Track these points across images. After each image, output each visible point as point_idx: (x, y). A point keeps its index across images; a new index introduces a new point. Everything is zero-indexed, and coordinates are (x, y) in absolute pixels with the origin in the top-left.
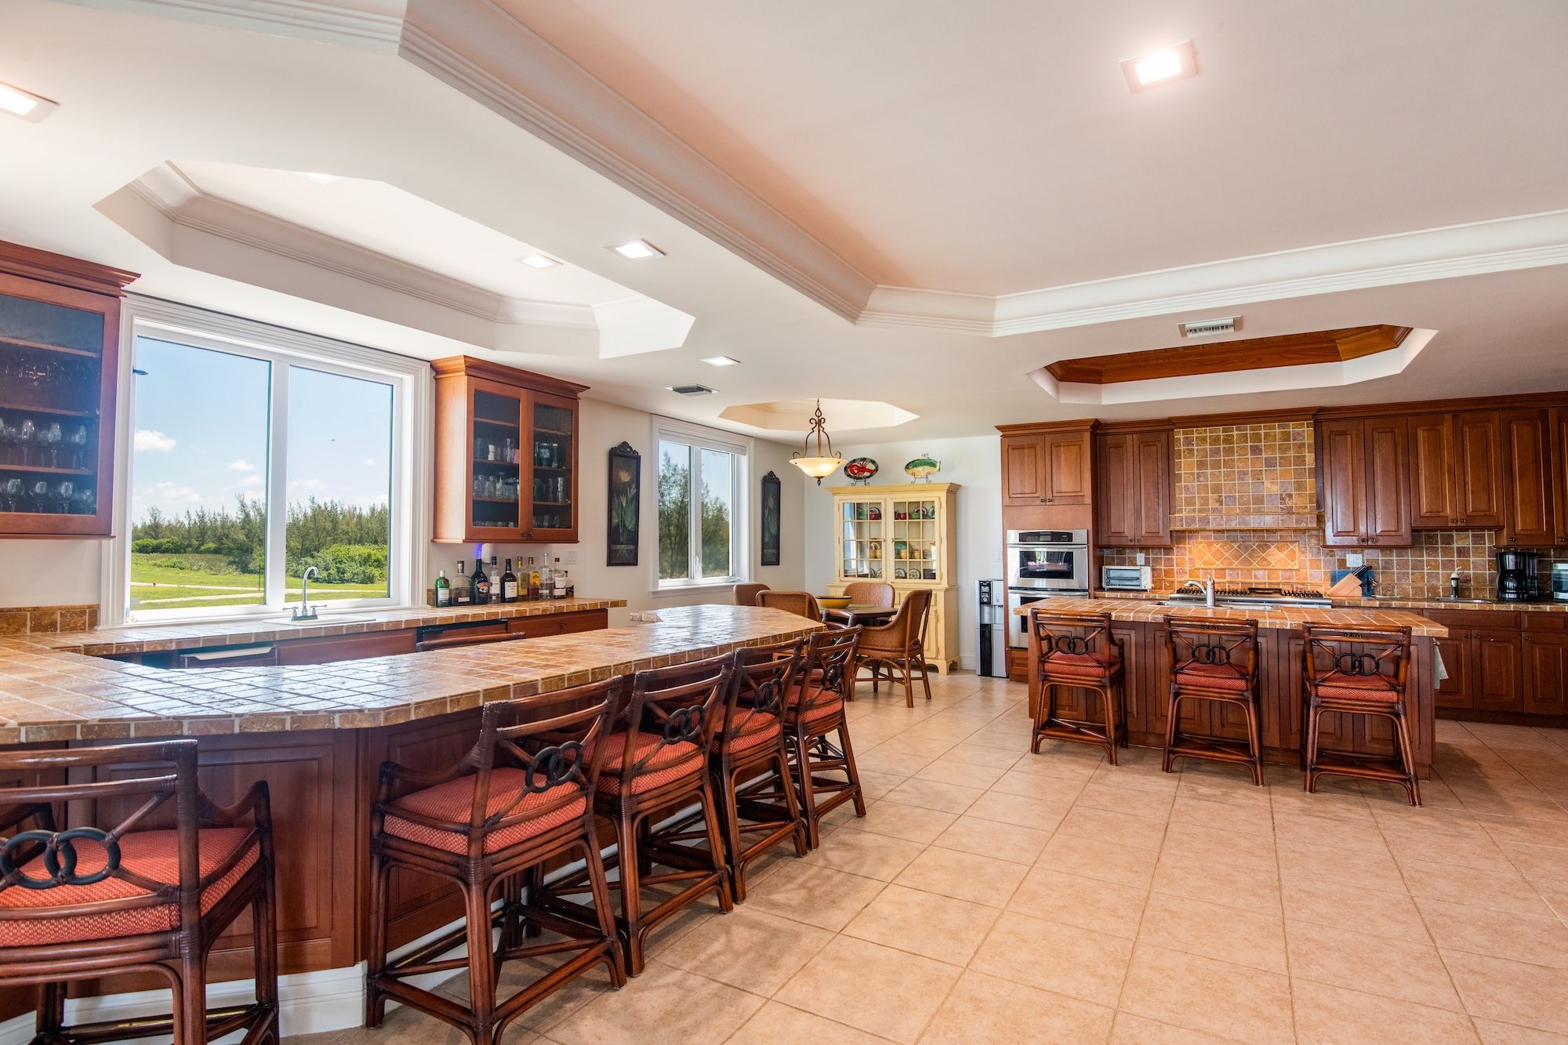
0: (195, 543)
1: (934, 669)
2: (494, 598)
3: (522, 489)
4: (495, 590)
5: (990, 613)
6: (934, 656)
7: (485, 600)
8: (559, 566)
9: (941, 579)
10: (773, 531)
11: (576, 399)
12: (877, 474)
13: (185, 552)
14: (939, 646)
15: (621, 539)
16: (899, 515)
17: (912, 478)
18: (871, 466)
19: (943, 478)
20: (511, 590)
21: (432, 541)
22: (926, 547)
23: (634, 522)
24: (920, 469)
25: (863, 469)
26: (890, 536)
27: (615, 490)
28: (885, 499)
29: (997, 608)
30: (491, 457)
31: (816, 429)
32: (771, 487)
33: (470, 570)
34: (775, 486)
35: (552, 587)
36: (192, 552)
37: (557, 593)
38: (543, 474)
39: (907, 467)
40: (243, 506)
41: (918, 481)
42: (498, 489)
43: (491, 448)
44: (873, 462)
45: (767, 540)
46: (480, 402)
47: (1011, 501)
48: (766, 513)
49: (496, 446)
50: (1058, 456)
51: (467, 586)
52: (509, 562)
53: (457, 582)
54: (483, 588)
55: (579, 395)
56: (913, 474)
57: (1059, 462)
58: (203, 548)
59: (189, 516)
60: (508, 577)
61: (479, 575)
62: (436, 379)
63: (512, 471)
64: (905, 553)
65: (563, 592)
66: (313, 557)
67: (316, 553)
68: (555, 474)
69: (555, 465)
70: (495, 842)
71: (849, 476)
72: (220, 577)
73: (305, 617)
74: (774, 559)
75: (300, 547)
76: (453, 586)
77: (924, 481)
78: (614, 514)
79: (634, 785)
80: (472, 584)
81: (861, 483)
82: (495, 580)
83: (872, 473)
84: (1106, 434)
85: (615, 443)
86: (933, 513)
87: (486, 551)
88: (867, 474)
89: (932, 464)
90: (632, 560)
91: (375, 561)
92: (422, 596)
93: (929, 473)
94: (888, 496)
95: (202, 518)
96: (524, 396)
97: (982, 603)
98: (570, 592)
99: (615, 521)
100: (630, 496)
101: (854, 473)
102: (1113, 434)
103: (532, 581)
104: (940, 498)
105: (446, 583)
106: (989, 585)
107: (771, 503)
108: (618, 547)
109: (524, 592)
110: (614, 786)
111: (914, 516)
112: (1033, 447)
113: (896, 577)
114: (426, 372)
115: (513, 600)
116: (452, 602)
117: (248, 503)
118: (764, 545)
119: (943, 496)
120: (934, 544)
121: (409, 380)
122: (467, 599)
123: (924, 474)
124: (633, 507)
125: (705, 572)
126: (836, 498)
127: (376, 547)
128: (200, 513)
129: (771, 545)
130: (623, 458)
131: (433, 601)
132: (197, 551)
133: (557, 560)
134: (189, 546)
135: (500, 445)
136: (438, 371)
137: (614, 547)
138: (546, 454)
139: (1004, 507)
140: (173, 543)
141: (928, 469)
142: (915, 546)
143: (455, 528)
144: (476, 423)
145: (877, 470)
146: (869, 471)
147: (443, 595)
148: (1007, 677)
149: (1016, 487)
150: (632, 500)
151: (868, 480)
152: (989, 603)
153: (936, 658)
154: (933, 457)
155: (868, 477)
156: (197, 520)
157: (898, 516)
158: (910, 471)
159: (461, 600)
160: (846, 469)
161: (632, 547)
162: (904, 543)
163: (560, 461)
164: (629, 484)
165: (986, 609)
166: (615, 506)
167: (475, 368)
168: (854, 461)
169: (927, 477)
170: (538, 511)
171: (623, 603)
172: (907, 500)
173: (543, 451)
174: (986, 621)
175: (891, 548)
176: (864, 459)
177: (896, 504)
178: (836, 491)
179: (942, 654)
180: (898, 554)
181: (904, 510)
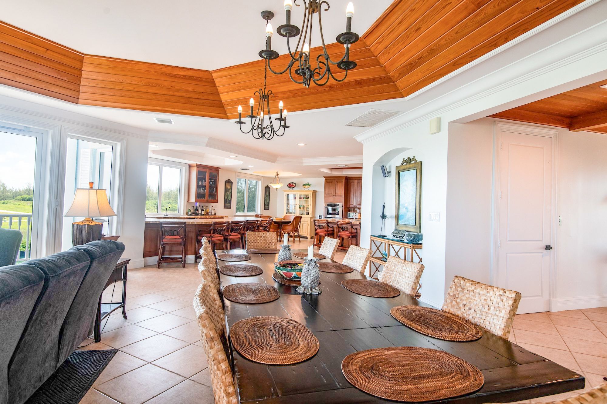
1: (307, 238)
2: (199, 214)
3: (207, 191)
4: (200, 212)
6: (307, 234)
7: (198, 214)
8: (213, 208)
9: (310, 215)
10: (268, 201)
11: (218, 171)
12: (295, 187)
14: (308, 232)
15: (227, 202)
17: (304, 188)
18: (294, 185)
19: (312, 189)
20: (203, 213)
21: (188, 202)
23: (230, 198)
24: (306, 186)
25: (292, 185)
26: (298, 203)
27: (226, 190)
28: (298, 193)
30: (200, 184)
31: (276, 177)
32: (267, 189)
33: (195, 208)
34: (269, 189)
35: (211, 213)
37: (212, 214)
38: (211, 188)
39: (303, 185)
42: (201, 191)
43: (200, 182)
44: (295, 184)
45: (266, 203)
46: (199, 173)
47: (327, 195)
48: (266, 196)
49: (201, 181)
50: (337, 184)
51: (194, 211)
52: (202, 207)
53: (192, 211)
54: (197, 212)
55: (219, 170)
57: (337, 187)
60: (202, 210)
61: (197, 209)
62: (189, 168)
63: (204, 187)
64: (302, 208)
65: (214, 214)
68: (213, 188)
69: (213, 185)
70: (213, 239)
71: (288, 187)
73: (166, 216)
74: (267, 209)
76: (191, 211)
77: (307, 189)
78: (226, 196)
79: (230, 237)
80: (195, 211)
81: (291, 189)
82: (200, 210)
83: (295, 186)
84: (350, 180)
85: (227, 180)
86: (309, 197)
87: (198, 204)
88: (293, 187)
90: (230, 207)
92: (185, 213)
96: (207, 171)
98: (215, 214)
99: (226, 198)
101: (290, 186)
102: (352, 180)
103: (207, 211)
105: (190, 210)
106: (321, 217)
107: (267, 194)
108: (226, 204)
109: (205, 213)
110: (227, 237)
111: (304, 198)
112: (332, 182)
114: (187, 166)
115: (203, 215)
116: (191, 215)
118: (265, 205)
119: (312, 193)
120: (309, 205)
121: (184, 168)
122: (194, 214)
124: (230, 195)
125: (248, 211)
126: (285, 193)
129: (267, 205)
130: (229, 182)
131: (187, 214)
133: (213, 207)
135: (202, 181)
136: (190, 166)
137: (225, 204)
138: (211, 183)
139: (325, 197)
141: (308, 186)
142: (305, 206)
143: (193, 199)
144: (198, 177)
145: (296, 186)
146: (294, 186)
147: (189, 213)
149: (327, 192)
150: (230, 193)
151: (293, 188)
154: (310, 183)
157: (300, 198)
158: (304, 187)
159: (193, 214)
160: (288, 185)
161: (230, 204)
162: (302, 205)
163: (214, 184)
164: (230, 189)
166: (226, 194)
167: (198, 166)
168: (290, 183)
170: (210, 196)
171: (227, 217)
172: (306, 194)
173: (211, 182)
175: (298, 207)
176: (293, 183)
177: (300, 195)
178: (285, 191)
179: (309, 234)
180: (300, 208)
181: (302, 197)
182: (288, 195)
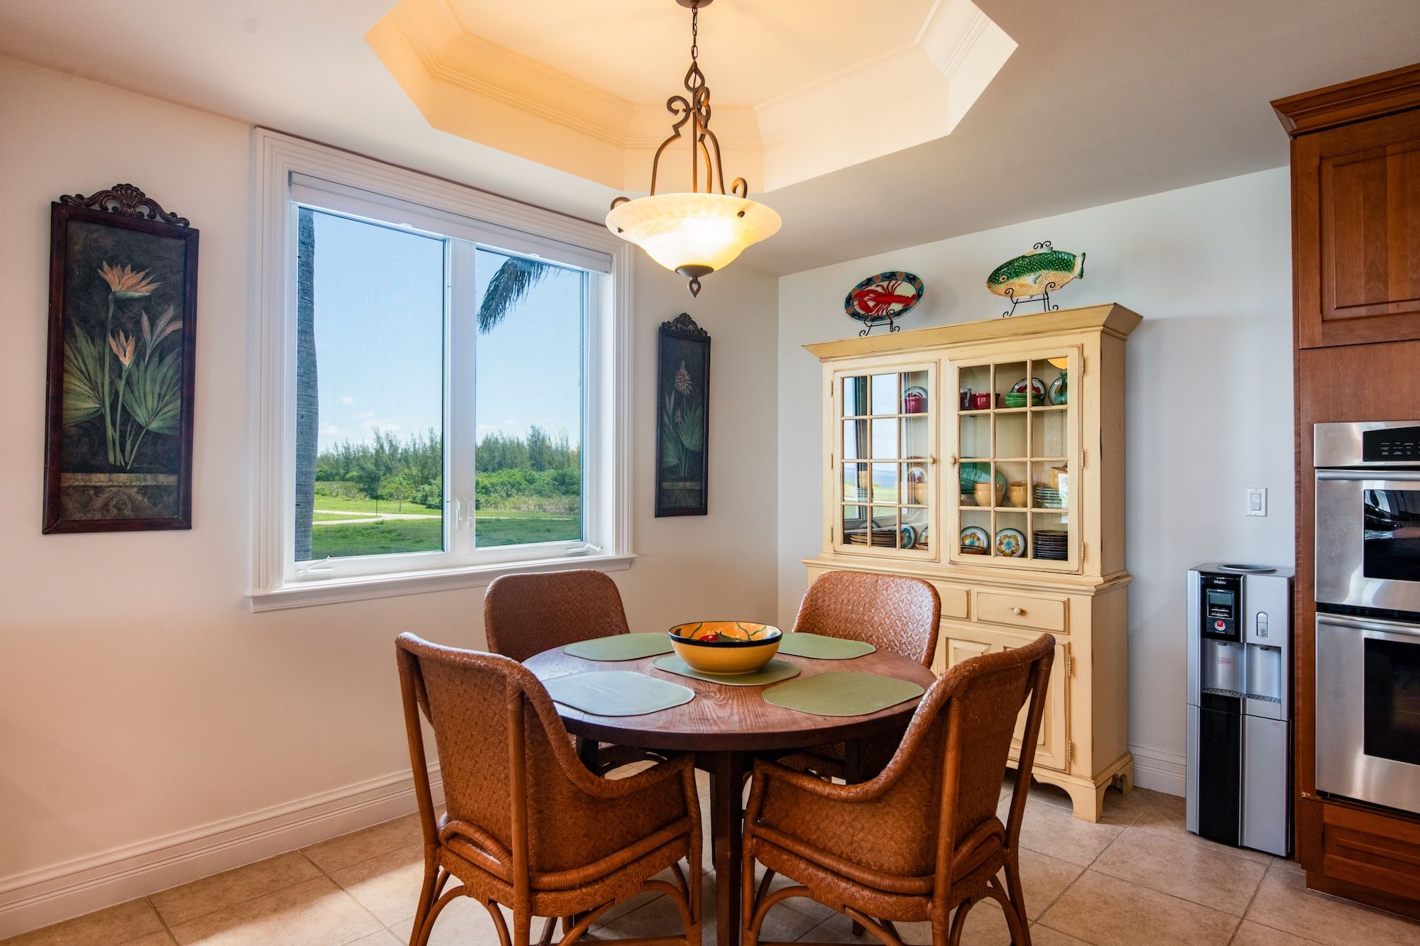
0: (342, 471)
1: (1058, 795)
5: (1234, 663)
6: (1062, 766)
9: (1084, 558)
10: (691, 442)
12: (917, 309)
13: (334, 480)
14: (1075, 739)
16: (974, 398)
17: (1006, 304)
18: (906, 290)
19: (1092, 298)
22: (1045, 478)
23: (174, 407)
24: (1028, 279)
25: (888, 297)
26: (949, 449)
28: (938, 363)
29: (1258, 651)
31: (687, 130)
32: (682, 347)
34: (697, 347)
36: (340, 480)
39: (994, 279)
40: (378, 438)
41: (1021, 310)
44: (911, 279)
45: (671, 461)
47: (1331, 329)
48: (670, 404)
56: (1009, 293)
58: (348, 476)
59: (337, 447)
64: (986, 490)
66: (430, 484)
67: (432, 481)
71: (855, 315)
72: (352, 502)
74: (691, 503)
75: (420, 475)
77: (1038, 307)
78: (76, 386)
81: (880, 330)
83: (907, 303)
86: (1063, 389)
88: (896, 307)
89: (1061, 262)
91: (483, 488)
93: (1052, 285)
94: (943, 355)
95: (347, 449)
97: (1207, 634)
100: (150, 340)
101: (866, 308)
104: (1081, 348)
106: (1233, 583)
107: (683, 382)
111: (1010, 401)
113: (964, 549)
117: (382, 435)
118: (662, 474)
119: (1092, 343)
120: (1064, 469)
123: (1038, 290)
126: (828, 367)
127: (486, 474)
128: (345, 445)
129: (682, 471)
130: (119, 230)
132: (343, 479)
134: (337, 474)
140: (324, 472)
141: (1049, 275)
142: (1014, 475)
145: (919, 295)
146: (900, 299)
148: (1290, 856)
149: (1351, 285)
151: (897, 321)
152: (1234, 636)
153: (1067, 771)
155: (899, 314)
156: (344, 451)
157: (969, 402)
158: (1002, 287)
160: (849, 301)
162: (985, 467)
165: (1222, 651)
166: (84, 362)
168: (869, 281)
169: (1046, 298)
172: (1029, 357)
174: (1222, 681)
175: (950, 479)
176: (891, 276)
177: (965, 373)
178: (825, 353)
179: (1084, 763)
180: (967, 491)
181: (986, 386)
182: (862, 384)
